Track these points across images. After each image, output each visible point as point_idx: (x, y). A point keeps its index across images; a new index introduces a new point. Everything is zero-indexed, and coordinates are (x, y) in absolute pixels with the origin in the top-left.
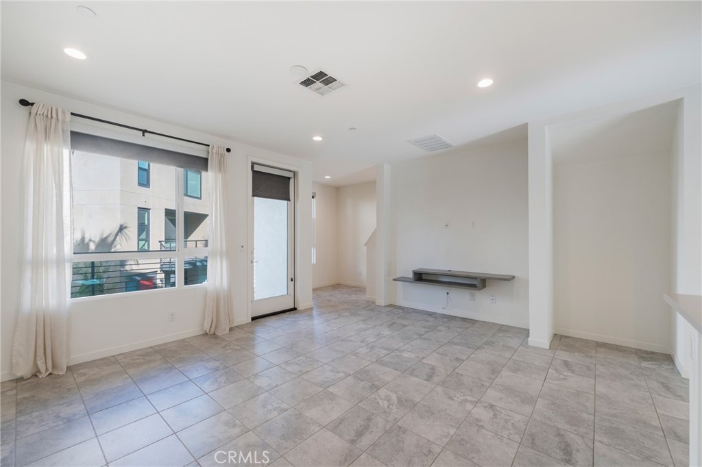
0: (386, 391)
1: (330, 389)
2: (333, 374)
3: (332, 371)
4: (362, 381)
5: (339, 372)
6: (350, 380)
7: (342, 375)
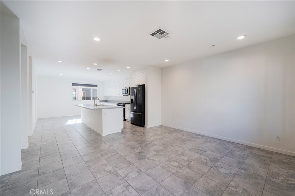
0: (136, 151)
1: (156, 153)
2: (155, 159)
3: (155, 161)
4: (143, 155)
5: (152, 160)
6: (148, 156)
7: (151, 158)
